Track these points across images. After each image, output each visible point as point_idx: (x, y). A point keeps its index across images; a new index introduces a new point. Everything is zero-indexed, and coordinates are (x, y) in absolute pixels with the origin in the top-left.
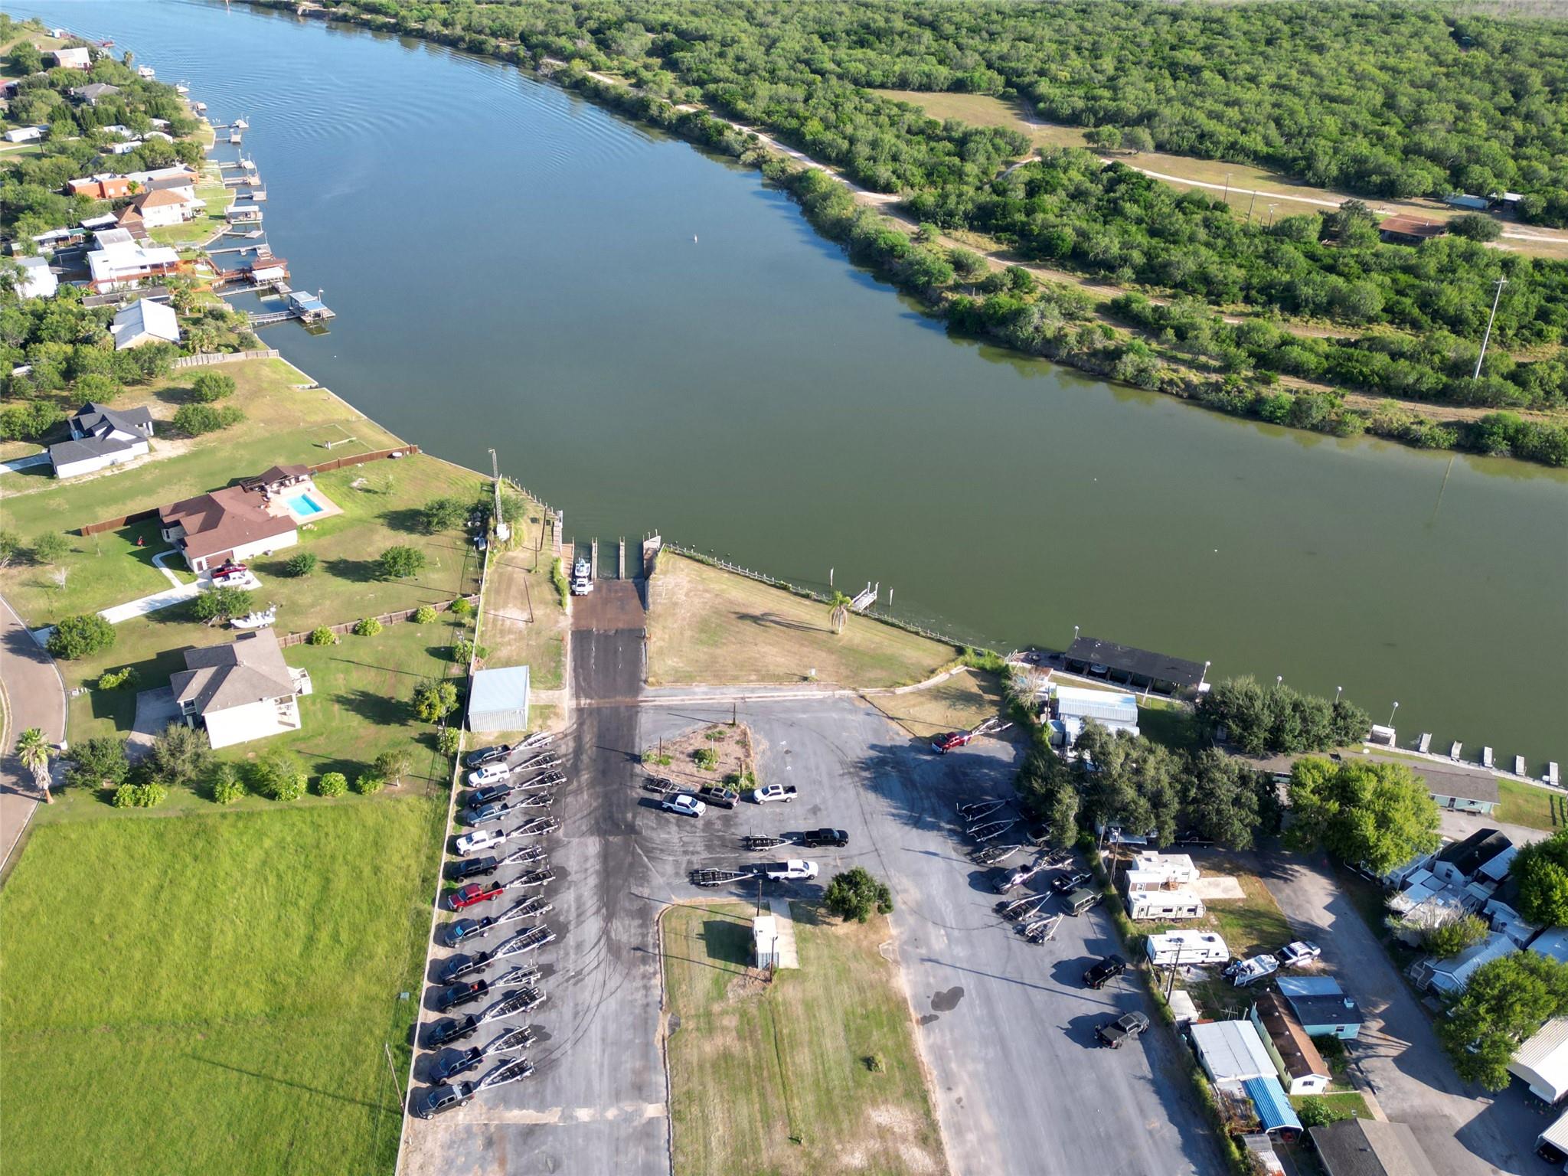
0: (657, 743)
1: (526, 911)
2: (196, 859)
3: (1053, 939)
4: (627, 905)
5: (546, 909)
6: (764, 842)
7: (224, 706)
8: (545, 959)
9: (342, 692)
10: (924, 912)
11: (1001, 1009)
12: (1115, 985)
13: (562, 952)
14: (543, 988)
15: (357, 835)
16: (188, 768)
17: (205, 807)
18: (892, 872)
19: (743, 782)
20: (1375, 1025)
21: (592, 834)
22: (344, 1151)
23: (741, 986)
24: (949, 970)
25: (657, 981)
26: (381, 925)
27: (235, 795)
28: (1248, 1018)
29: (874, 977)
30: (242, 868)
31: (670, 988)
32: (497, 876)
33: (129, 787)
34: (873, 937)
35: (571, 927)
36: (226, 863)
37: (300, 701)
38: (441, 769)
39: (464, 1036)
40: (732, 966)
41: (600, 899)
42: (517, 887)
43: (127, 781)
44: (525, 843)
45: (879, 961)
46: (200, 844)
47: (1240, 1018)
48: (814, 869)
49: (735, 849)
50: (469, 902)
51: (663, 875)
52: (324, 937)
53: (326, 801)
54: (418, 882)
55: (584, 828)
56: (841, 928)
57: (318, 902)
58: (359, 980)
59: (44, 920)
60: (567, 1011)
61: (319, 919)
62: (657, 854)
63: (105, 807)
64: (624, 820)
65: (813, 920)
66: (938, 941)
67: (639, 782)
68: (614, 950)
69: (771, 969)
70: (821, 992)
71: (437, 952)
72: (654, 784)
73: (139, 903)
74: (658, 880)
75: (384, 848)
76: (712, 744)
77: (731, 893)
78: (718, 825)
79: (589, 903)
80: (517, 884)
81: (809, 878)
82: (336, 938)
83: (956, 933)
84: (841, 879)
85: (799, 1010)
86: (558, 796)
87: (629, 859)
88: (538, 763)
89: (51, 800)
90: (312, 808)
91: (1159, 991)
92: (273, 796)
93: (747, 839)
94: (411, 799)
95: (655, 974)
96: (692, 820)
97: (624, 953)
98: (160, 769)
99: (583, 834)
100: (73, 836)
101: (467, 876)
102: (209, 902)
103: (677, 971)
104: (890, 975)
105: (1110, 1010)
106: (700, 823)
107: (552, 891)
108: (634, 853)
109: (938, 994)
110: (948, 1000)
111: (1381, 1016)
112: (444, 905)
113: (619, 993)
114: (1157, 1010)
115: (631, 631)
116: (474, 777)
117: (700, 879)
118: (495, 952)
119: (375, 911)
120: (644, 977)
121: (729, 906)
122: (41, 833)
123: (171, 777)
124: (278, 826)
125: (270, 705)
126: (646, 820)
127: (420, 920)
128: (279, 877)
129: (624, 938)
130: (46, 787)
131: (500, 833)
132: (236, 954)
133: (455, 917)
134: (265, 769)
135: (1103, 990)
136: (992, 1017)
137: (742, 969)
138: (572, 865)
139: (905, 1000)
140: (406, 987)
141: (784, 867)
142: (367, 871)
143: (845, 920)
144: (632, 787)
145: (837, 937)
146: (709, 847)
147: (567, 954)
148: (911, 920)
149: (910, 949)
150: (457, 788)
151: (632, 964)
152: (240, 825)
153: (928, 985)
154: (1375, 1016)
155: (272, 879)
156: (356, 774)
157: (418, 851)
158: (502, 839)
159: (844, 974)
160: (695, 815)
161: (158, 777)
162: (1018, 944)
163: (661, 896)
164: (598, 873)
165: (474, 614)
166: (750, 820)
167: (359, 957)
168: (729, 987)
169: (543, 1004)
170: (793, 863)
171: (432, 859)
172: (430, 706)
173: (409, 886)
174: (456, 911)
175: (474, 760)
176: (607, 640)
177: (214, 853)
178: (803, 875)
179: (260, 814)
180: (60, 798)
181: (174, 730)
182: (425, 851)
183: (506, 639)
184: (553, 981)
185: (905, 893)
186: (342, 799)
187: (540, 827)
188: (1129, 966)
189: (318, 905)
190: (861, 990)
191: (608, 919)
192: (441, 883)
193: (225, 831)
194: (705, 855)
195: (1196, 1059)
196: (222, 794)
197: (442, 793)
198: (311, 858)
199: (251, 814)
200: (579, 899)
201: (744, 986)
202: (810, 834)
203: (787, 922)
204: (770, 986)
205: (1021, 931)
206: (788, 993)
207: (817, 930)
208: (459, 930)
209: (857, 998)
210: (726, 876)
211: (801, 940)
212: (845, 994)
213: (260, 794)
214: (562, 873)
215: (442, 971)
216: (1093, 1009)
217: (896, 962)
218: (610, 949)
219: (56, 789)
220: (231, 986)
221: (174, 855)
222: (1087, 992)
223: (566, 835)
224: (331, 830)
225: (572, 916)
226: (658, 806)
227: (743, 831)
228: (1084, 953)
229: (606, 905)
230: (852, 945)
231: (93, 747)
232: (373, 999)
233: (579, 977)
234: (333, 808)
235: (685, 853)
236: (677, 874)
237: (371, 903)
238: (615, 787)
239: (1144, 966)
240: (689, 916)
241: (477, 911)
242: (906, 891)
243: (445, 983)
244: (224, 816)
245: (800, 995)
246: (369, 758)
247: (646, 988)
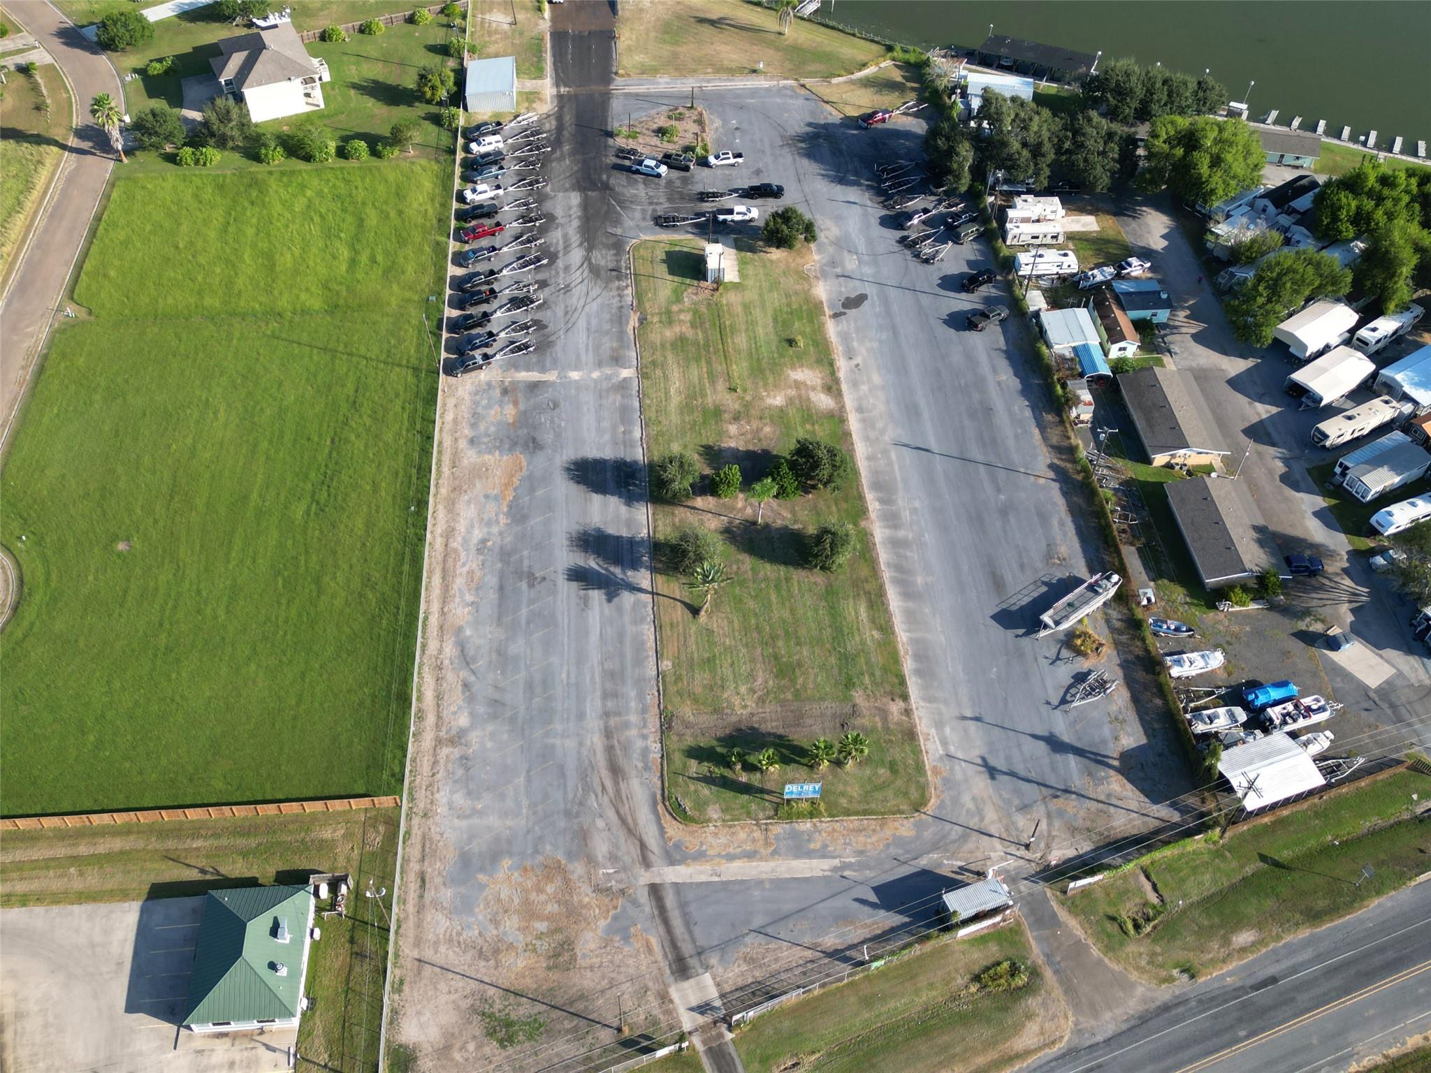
0: (627, 122)
1: (522, 243)
2: (252, 203)
3: (942, 260)
4: (604, 240)
5: (538, 242)
6: (715, 195)
7: (260, 84)
8: (540, 276)
9: (356, 80)
10: (843, 244)
11: (895, 308)
12: (986, 290)
13: (553, 272)
14: (542, 296)
15: (381, 188)
16: (236, 133)
17: (255, 167)
18: (818, 216)
19: (699, 150)
20: (1182, 315)
21: (574, 190)
22: (397, 395)
23: (694, 294)
24: (857, 283)
25: (629, 291)
26: (409, 251)
27: (277, 158)
28: (1086, 306)
29: (798, 287)
30: (291, 210)
31: (639, 296)
32: (498, 218)
33: (188, 150)
34: (799, 260)
35: (560, 255)
36: (278, 208)
37: (323, 86)
38: (445, 139)
39: (480, 325)
40: (688, 281)
41: (583, 236)
42: (515, 226)
43: (185, 144)
44: (520, 195)
45: (803, 277)
46: (254, 193)
47: (1079, 306)
48: (755, 213)
49: (691, 200)
50: (477, 237)
51: (632, 219)
52: (364, 258)
53: (352, 163)
54: (435, 221)
55: (567, 185)
56: (776, 254)
57: (356, 235)
58: (395, 287)
59: (138, 245)
60: (560, 311)
61: (358, 247)
62: (628, 204)
63: (171, 166)
64: (601, 180)
65: (753, 250)
66: (851, 264)
67: (612, 152)
68: (595, 271)
69: (718, 282)
70: (757, 297)
71: (453, 271)
72: (623, 153)
73: (212, 234)
74: (628, 223)
75: (405, 197)
76: (673, 123)
77: (688, 232)
78: (678, 183)
79: (574, 239)
80: (515, 224)
81: (751, 220)
82: (373, 260)
83: (866, 258)
84: (775, 215)
85: (739, 309)
86: (545, 160)
87: (605, 208)
88: (527, 136)
89: (125, 160)
90: (342, 169)
91: (1018, 292)
92: (308, 158)
93: (702, 193)
94: (423, 162)
95: (627, 286)
96: (656, 180)
97: (603, 273)
98: (213, 135)
99: (566, 190)
100: (149, 186)
101: (474, 218)
102: (268, 235)
103: (644, 284)
104: (811, 286)
105: (980, 307)
106: (663, 182)
107: (543, 231)
108: (609, 204)
109: (847, 299)
110: (855, 302)
111: (1188, 308)
112: (458, 238)
113: (599, 300)
114: (1017, 306)
115: (602, 32)
116: (473, 146)
117: (663, 222)
118: (501, 270)
119: (402, 242)
120: (618, 288)
121: (685, 240)
122: (120, 183)
123: (222, 142)
124: (316, 182)
125: (296, 86)
126: (618, 181)
127: (440, 250)
128: (321, 216)
129: (603, 263)
130: (120, 148)
131: (498, 187)
132: (296, 272)
133: (467, 247)
134: (301, 134)
135: (976, 294)
136: (888, 313)
137: (695, 283)
138: (559, 212)
139: (821, 302)
140: (432, 293)
141: (731, 212)
142: (393, 214)
143: (778, 247)
144: (606, 156)
145: (771, 261)
146: (670, 200)
147: (557, 273)
148: (831, 249)
149: (827, 269)
150: (460, 155)
151: (608, 281)
152: (285, 179)
153: (841, 293)
154: (1183, 308)
155: (317, 219)
156: (376, 144)
157: (433, 200)
158: (501, 192)
159: (774, 285)
160: (659, 176)
161: (212, 141)
162: (914, 265)
163: (632, 234)
164: (579, 217)
165: (464, 17)
166: (702, 179)
167: (393, 273)
168: (685, 294)
169: (539, 307)
170: (738, 208)
171: (445, 205)
172: (433, 88)
173: (428, 224)
174: (466, 242)
175: (474, 133)
176: (580, 39)
177: (267, 199)
178: (747, 218)
179: (300, 172)
180: (133, 159)
181: (220, 102)
182: (438, 200)
183: (493, 38)
184: (547, 291)
185: (827, 229)
186: (366, 162)
187: (531, 184)
188: (999, 278)
189: (356, 238)
190: (787, 296)
191: (590, 249)
192: (453, 223)
193: (273, 184)
194: (667, 205)
195: (1042, 333)
196: (266, 155)
197: (447, 157)
198: (346, 204)
199: (293, 172)
200: (565, 237)
201: (696, 294)
202: (752, 188)
203: (733, 251)
204: (717, 294)
205: (917, 256)
206: (732, 298)
207: (756, 257)
208: (471, 254)
209: (784, 300)
210: (684, 219)
211: (742, 264)
212: (775, 300)
213: (298, 157)
214: (551, 218)
215: (458, 283)
216: (967, 306)
217: (816, 277)
218: (591, 271)
219: (129, 152)
220: (295, 291)
221: (234, 201)
222: (964, 295)
223: (553, 190)
224: (360, 184)
225: (561, 247)
226: (628, 170)
227: (699, 188)
228: (965, 269)
229: (588, 240)
230: (782, 266)
231: (154, 115)
232: (409, 300)
233: (567, 289)
234: (360, 168)
235: (651, 203)
236: (644, 219)
237: (399, 236)
238: (592, 155)
239: (1010, 277)
240: (653, 248)
241: (485, 242)
242: (828, 229)
243: (463, 290)
244: (270, 173)
245: (740, 299)
246: (386, 131)
247: (620, 296)
